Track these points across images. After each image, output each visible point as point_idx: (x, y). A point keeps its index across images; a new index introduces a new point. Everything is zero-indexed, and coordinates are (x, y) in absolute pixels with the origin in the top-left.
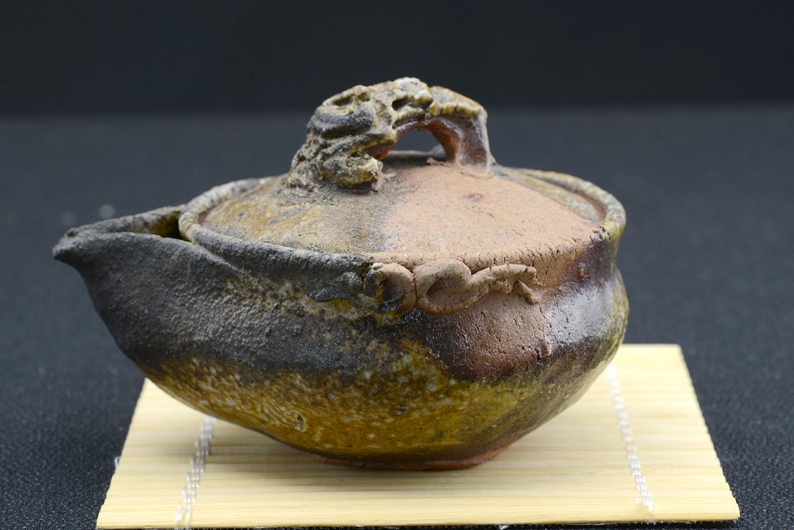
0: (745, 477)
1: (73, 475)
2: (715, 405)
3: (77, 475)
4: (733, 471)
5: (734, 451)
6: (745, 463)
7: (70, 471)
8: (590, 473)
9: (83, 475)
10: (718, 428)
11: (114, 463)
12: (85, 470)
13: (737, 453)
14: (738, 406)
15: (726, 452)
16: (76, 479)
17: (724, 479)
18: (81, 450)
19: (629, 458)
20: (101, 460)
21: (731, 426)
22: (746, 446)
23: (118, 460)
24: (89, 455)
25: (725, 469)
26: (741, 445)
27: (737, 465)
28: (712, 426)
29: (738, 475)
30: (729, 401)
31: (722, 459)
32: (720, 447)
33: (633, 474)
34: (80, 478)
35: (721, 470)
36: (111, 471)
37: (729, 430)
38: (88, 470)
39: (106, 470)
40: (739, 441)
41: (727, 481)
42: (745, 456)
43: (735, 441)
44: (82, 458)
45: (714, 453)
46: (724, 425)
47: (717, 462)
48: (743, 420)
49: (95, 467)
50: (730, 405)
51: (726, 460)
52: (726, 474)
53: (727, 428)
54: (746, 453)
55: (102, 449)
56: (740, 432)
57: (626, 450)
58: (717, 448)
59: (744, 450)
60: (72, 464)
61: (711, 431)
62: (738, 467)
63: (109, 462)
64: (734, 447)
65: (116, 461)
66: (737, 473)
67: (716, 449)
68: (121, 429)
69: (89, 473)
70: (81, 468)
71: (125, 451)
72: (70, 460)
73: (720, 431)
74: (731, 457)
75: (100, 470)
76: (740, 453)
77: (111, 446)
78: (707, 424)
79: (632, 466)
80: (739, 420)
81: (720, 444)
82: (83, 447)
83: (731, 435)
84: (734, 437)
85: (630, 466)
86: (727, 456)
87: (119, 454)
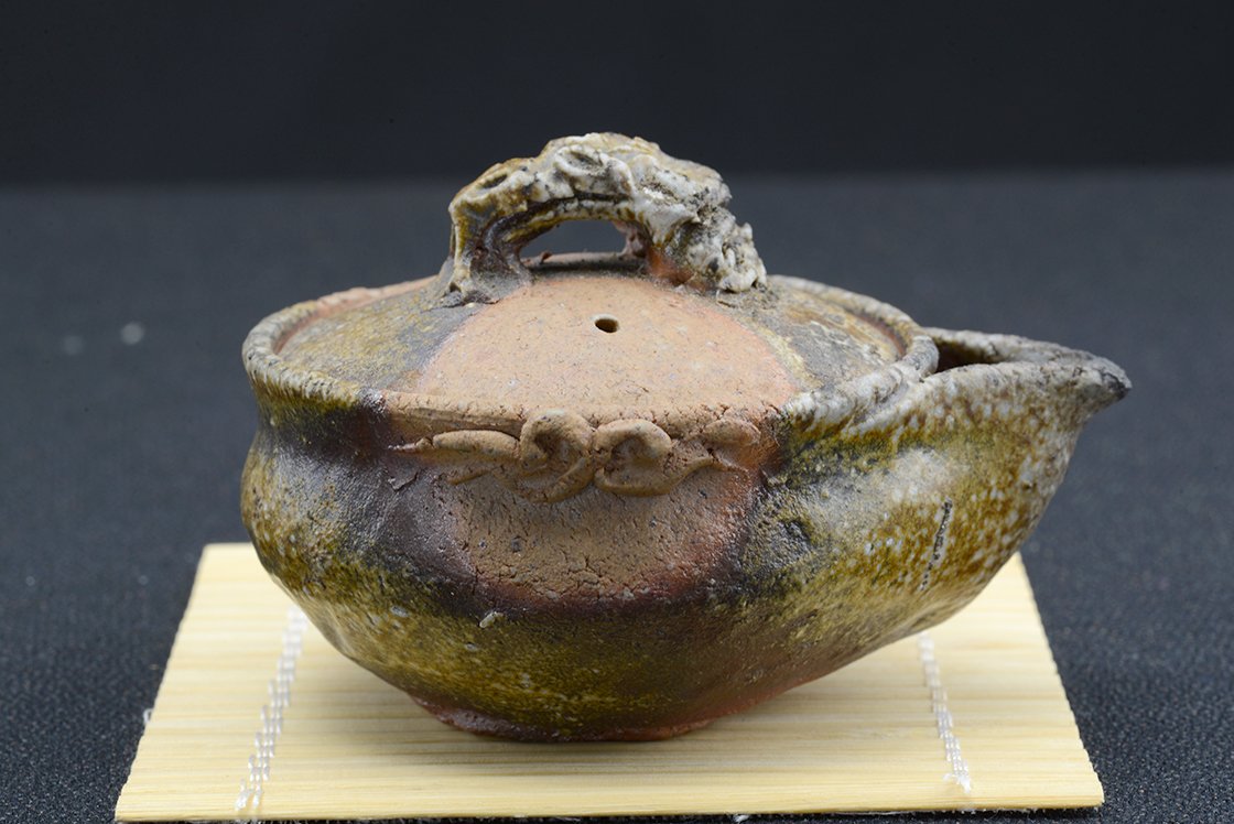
0: (1113, 740)
1: (80, 740)
2: (1068, 631)
3: (86, 741)
4: (1095, 731)
5: (1097, 701)
6: (1114, 718)
7: (75, 735)
8: (875, 735)
9: (95, 739)
10: (1072, 665)
11: (143, 719)
12: (97, 733)
13: (1101, 704)
14: (1104, 631)
15: (1085, 702)
16: (84, 746)
17: (1080, 743)
18: (92, 704)
19: (935, 710)
20: (123, 716)
21: (1092, 662)
22: (1115, 691)
23: (150, 715)
24: (104, 710)
25: (1083, 728)
26: (1107, 690)
27: (1100, 721)
28: (1064, 664)
29: (1102, 737)
30: (1088, 624)
31: (1078, 711)
32: (1075, 695)
33: (942, 736)
34: (89, 745)
35: (1076, 730)
36: (137, 731)
37: (1089, 669)
38: (103, 733)
39: (131, 731)
40: (1104, 686)
41: (1085, 746)
42: (1113, 708)
43: (1099, 685)
44: (92, 715)
45: (1066, 704)
46: (1082, 660)
47: (1071, 717)
48: (1111, 653)
49: (113, 727)
50: (1092, 630)
51: (1085, 714)
52: (1084, 735)
53: (1086, 666)
54: (1115, 704)
55: (124, 699)
56: (1106, 671)
57: (931, 697)
58: (1071, 695)
59: (1112, 698)
60: (77, 725)
61: (1061, 671)
62: (1103, 725)
63: (135, 718)
64: (1097, 693)
65: (145, 715)
66: (1100, 733)
67: (1068, 698)
68: (154, 667)
69: (103, 737)
70: (92, 730)
71: (160, 701)
72: (74, 720)
73: (1076, 669)
74: (1092, 709)
75: (121, 730)
76: (1105, 704)
77: (139, 694)
78: (1056, 659)
79: (940, 724)
80: (1105, 653)
81: (1076, 690)
82: (94, 699)
83: (1092, 676)
84: (1097, 679)
85: (937, 723)
86: (1086, 709)
87: (151, 703)
